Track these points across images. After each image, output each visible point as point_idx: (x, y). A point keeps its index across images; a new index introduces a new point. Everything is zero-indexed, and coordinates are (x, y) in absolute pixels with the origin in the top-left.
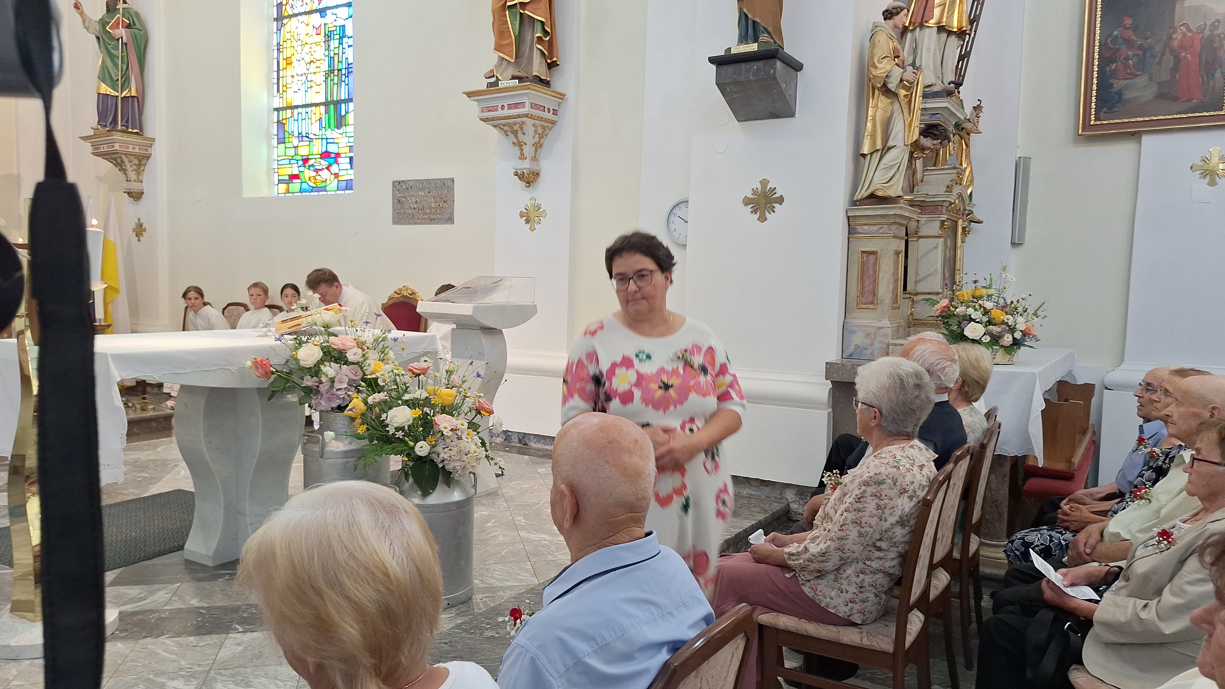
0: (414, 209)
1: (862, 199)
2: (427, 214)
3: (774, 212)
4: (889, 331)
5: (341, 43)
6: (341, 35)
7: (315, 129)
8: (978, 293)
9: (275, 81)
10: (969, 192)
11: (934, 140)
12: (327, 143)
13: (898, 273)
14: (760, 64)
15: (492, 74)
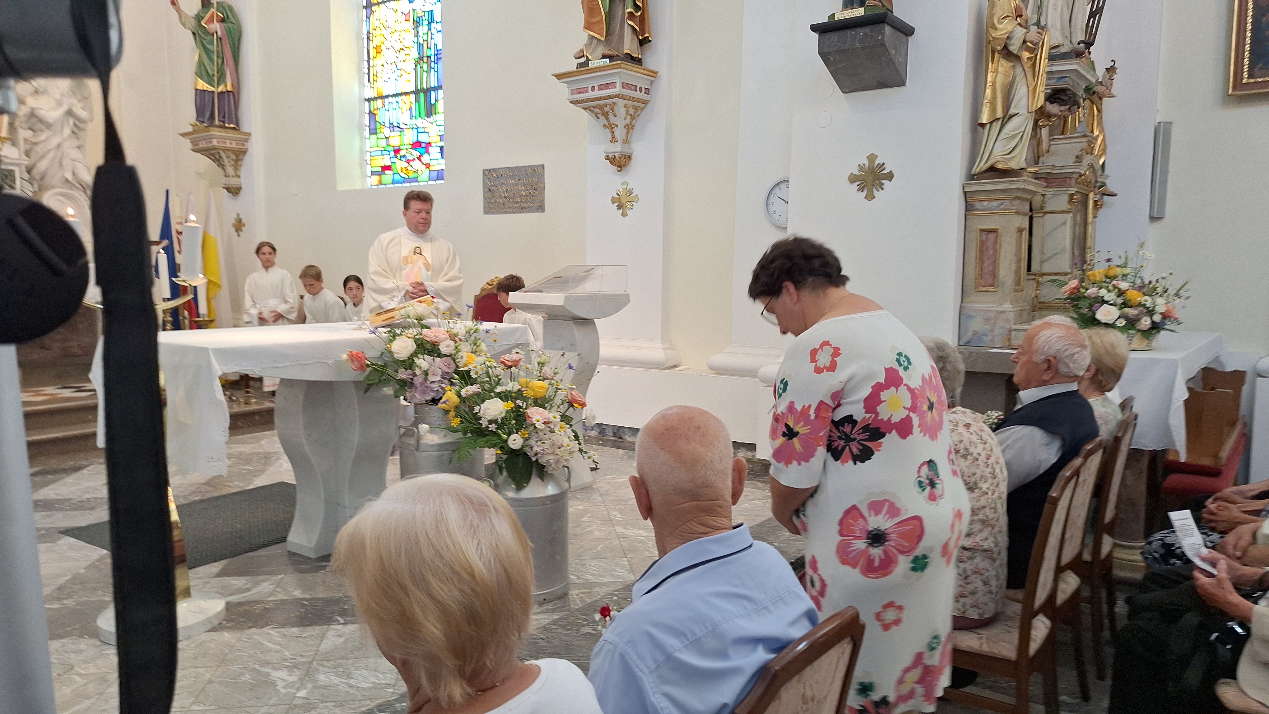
0: (505, 197)
1: (981, 173)
2: (517, 202)
3: (883, 189)
4: (1011, 316)
5: (430, 29)
6: (430, 21)
7: (404, 118)
8: (1111, 273)
9: (366, 71)
10: (1101, 162)
11: (1061, 105)
12: (418, 132)
13: (1021, 252)
14: (867, 30)
15: (581, 54)
